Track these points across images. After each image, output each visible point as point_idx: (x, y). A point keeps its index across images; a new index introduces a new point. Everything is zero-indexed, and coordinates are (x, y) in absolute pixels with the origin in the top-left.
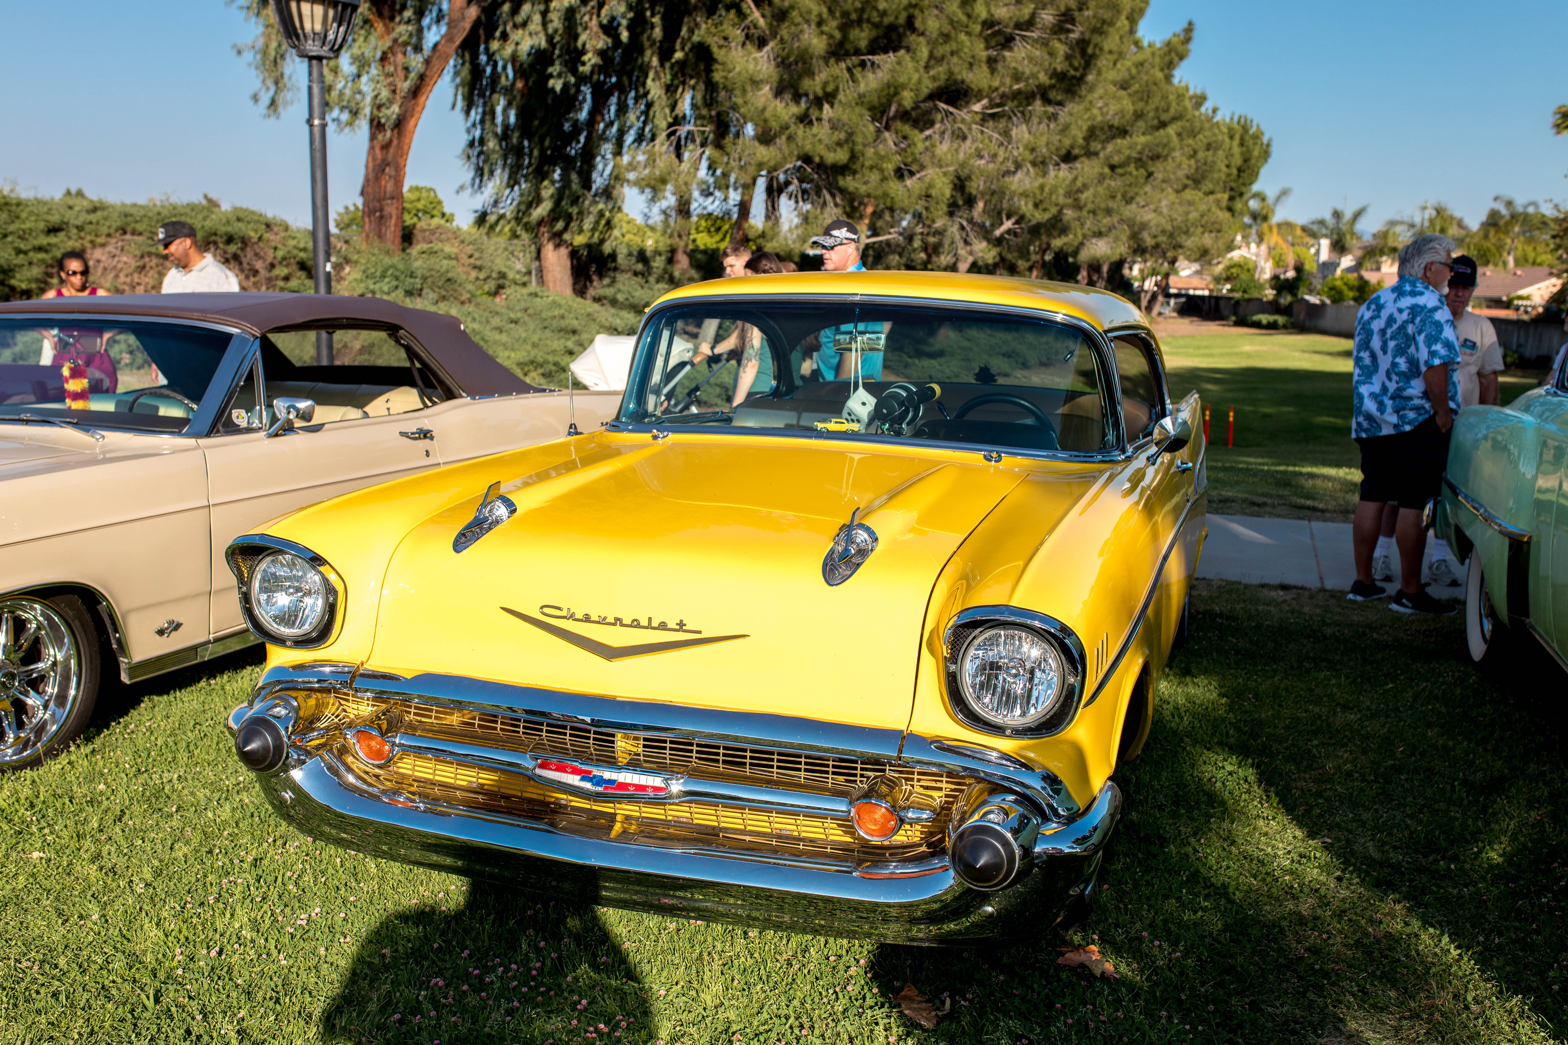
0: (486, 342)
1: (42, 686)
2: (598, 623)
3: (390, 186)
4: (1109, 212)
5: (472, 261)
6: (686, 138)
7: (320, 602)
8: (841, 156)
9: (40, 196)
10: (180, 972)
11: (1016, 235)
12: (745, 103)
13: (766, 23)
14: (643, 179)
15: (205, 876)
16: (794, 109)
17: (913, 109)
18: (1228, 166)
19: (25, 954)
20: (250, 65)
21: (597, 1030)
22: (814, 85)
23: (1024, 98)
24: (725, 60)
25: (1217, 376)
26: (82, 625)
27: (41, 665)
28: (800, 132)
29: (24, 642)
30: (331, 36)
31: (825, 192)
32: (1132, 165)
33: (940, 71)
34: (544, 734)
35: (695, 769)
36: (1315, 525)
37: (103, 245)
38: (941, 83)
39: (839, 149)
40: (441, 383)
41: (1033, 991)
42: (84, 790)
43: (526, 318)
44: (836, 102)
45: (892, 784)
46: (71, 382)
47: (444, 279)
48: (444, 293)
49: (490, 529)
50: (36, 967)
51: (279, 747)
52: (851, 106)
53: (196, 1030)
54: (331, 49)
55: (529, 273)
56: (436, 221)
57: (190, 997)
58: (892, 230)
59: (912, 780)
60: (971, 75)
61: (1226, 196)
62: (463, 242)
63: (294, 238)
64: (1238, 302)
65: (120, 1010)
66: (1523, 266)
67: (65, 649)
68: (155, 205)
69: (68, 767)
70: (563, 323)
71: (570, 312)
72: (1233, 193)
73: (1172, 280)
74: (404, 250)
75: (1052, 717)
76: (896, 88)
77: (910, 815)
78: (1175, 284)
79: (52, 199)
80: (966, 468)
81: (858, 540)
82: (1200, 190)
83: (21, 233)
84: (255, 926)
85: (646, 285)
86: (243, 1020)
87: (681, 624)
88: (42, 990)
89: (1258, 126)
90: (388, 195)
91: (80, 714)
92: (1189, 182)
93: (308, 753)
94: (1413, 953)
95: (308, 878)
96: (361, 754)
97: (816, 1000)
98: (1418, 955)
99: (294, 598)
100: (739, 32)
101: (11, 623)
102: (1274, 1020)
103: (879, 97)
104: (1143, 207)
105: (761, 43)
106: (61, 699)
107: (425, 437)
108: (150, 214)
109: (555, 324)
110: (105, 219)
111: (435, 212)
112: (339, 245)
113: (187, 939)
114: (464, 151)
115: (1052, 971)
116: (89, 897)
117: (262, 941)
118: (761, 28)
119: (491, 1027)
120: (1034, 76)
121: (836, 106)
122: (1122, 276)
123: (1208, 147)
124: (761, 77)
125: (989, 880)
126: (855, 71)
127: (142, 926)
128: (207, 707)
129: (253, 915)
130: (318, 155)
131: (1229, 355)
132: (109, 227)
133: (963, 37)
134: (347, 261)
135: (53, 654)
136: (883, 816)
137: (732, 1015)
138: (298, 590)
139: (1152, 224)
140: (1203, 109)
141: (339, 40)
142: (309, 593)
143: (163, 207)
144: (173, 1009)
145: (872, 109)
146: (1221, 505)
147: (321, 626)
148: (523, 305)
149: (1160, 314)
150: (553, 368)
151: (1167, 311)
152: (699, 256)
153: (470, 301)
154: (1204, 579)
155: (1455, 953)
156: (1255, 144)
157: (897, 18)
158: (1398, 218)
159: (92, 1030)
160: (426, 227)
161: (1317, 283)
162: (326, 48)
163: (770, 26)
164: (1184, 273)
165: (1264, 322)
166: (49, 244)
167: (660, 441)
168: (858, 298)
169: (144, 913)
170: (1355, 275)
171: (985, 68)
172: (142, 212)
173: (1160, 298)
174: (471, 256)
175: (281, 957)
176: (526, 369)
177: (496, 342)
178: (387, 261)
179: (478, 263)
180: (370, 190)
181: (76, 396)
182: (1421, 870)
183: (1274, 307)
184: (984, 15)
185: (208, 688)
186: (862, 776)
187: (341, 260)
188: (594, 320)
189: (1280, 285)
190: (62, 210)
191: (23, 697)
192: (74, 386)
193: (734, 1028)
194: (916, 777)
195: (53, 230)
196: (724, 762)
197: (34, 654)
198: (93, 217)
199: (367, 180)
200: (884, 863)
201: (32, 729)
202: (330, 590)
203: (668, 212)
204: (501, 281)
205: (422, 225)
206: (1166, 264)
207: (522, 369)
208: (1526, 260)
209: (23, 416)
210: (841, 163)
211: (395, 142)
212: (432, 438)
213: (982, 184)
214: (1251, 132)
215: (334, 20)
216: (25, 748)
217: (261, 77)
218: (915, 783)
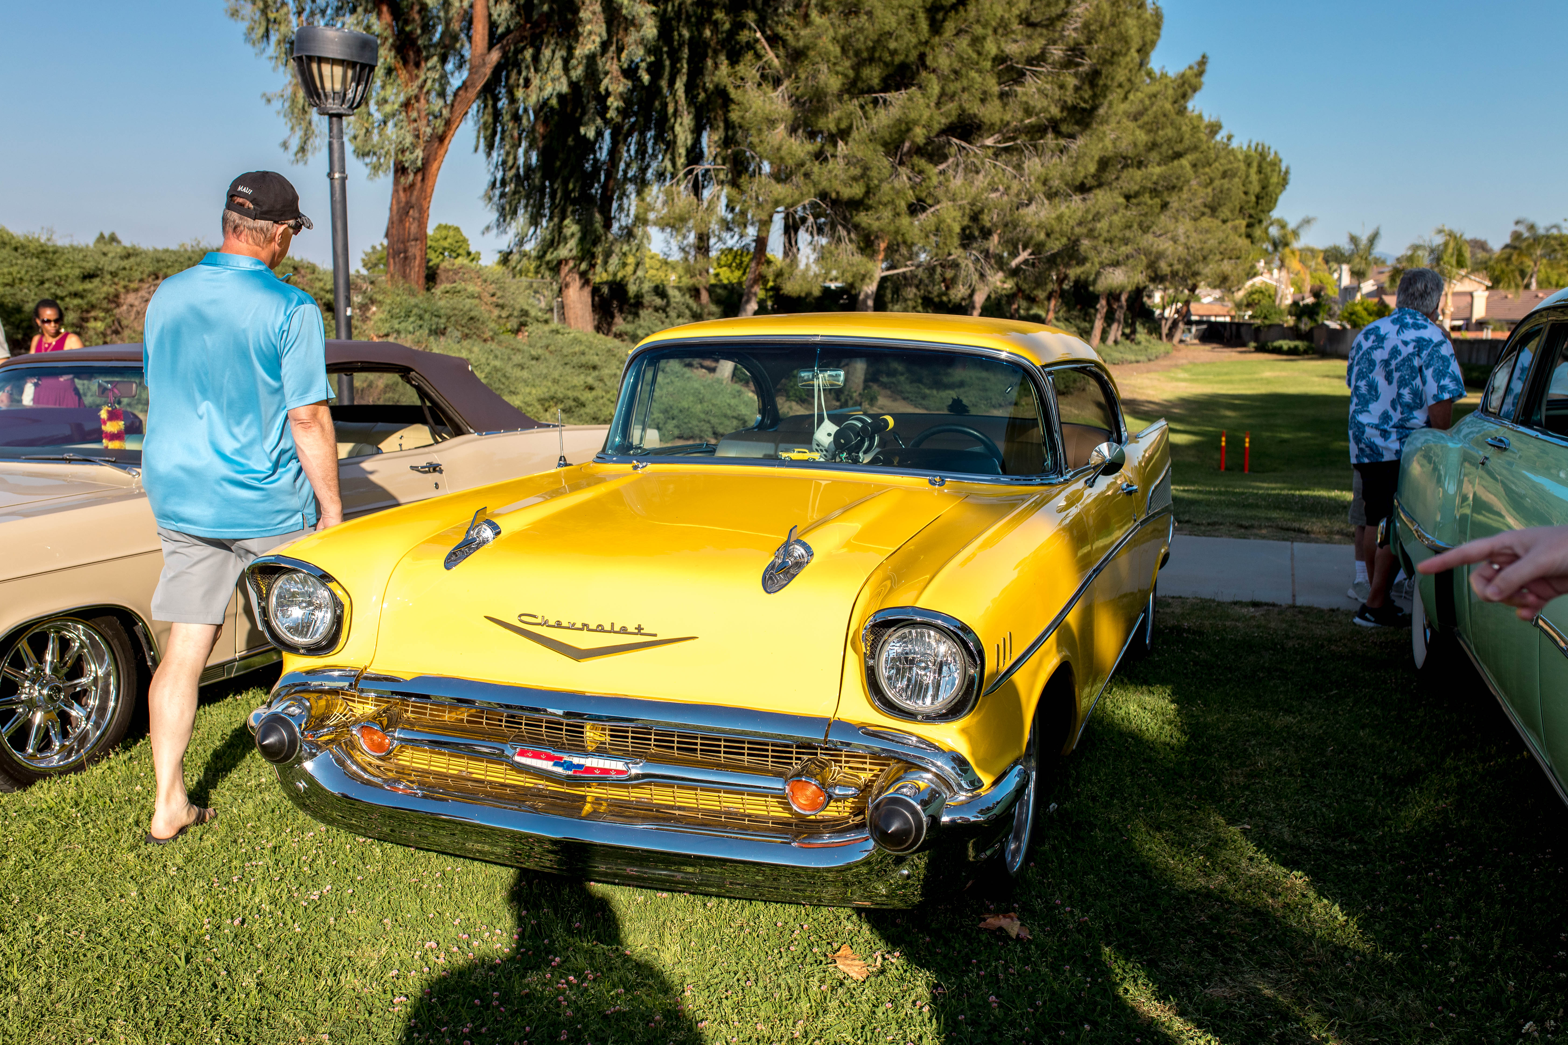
0: (508, 378)
1: (84, 699)
2: (568, 628)
3: (414, 228)
4: (1126, 241)
5: (494, 299)
6: (704, 175)
7: (329, 616)
8: (857, 191)
9: (75, 243)
10: (207, 938)
11: (1033, 265)
12: (761, 141)
13: (781, 63)
14: (662, 218)
15: (230, 861)
16: (810, 147)
17: (926, 144)
18: (1246, 193)
19: (73, 926)
20: (278, 113)
21: (568, 982)
22: (828, 122)
23: (1037, 131)
24: (741, 99)
25: (1237, 402)
26: (121, 644)
27: (83, 680)
28: (816, 169)
29: (69, 660)
30: (350, 95)
31: (840, 228)
32: (1147, 195)
33: (951, 107)
34: (523, 727)
35: (653, 755)
36: (1297, 545)
37: (136, 290)
38: (953, 118)
39: (854, 184)
40: (450, 420)
41: (954, 949)
42: (123, 791)
43: (547, 354)
44: (850, 139)
45: (823, 766)
46: (109, 423)
47: (467, 318)
48: (467, 331)
49: (477, 548)
50: (83, 935)
51: (293, 741)
52: (864, 143)
53: (221, 984)
54: (351, 107)
55: (551, 310)
56: (460, 261)
57: (216, 958)
58: (909, 263)
59: (840, 761)
60: (983, 109)
61: (1244, 223)
62: (485, 281)
63: (320, 280)
64: (1258, 329)
65: (156, 968)
66: (1546, 288)
67: (105, 666)
68: (186, 251)
69: (108, 772)
70: (583, 359)
71: (590, 348)
72: (1252, 220)
73: (1193, 307)
74: (428, 289)
75: (956, 704)
76: (907, 124)
77: (837, 791)
78: (1197, 311)
79: (87, 246)
80: (909, 491)
81: (796, 554)
82: (1217, 218)
83: (57, 279)
84: (274, 901)
85: (667, 320)
86: (262, 975)
87: (639, 628)
88: (89, 954)
89: (1276, 153)
90: (412, 237)
91: (119, 725)
92: (1206, 210)
93: (318, 747)
94: (1304, 919)
95: (321, 861)
96: (365, 747)
97: (763, 958)
98: (1309, 921)
99: (307, 611)
100: (754, 72)
101: (57, 641)
102: (1168, 975)
103: (891, 134)
104: (1160, 235)
105: (777, 82)
106: (102, 709)
107: (435, 470)
108: (182, 259)
109: (575, 360)
110: (139, 265)
111: (461, 251)
112: (364, 286)
113: (214, 911)
114: (486, 191)
115: (974, 934)
116: (128, 879)
117: (280, 913)
118: (776, 68)
119: (476, 980)
120: (1045, 110)
121: (850, 144)
122: (1143, 304)
123: (1224, 175)
124: (777, 116)
125: (901, 844)
126: (867, 108)
127: (174, 902)
128: (233, 719)
129: (272, 891)
130: (338, 206)
131: (1249, 381)
132: (142, 273)
133: (973, 74)
134: (373, 301)
135: (95, 670)
136: (813, 792)
137: (687, 971)
138: (310, 603)
139: (1169, 252)
140: (1218, 137)
141: (358, 99)
142: (319, 607)
143: (193, 252)
144: (202, 968)
145: (885, 144)
146: (1209, 528)
147: (330, 636)
148: (544, 342)
149: (1181, 341)
150: (573, 404)
151: (1188, 338)
152: (719, 291)
153: (492, 339)
154: (1180, 597)
155: (1341, 918)
156: (1273, 171)
157: (907, 56)
158: (1421, 242)
159: (132, 983)
160: (449, 267)
161: (1337, 309)
162: (345, 106)
163: (785, 66)
164: (1206, 300)
165: (1285, 347)
166: (84, 290)
167: (639, 471)
168: (819, 339)
169: (176, 892)
170: (1376, 300)
171: (997, 102)
172: (174, 258)
173: (1181, 325)
174: (493, 295)
175: (296, 925)
176: (547, 405)
177: (517, 379)
178: (413, 301)
179: (501, 301)
180: (394, 231)
181: (113, 437)
182: (1326, 851)
183: (1295, 333)
184: (994, 51)
185: (235, 703)
186: (797, 759)
187: (367, 301)
188: (614, 356)
189: (1299, 310)
190: (96, 257)
191: (67, 709)
192: (111, 427)
193: (689, 980)
194: (843, 759)
195: (88, 276)
196: (678, 748)
197: (77, 670)
198: (126, 263)
199: (391, 222)
200: (818, 834)
201: (75, 738)
202: (337, 604)
203: (687, 249)
204: (523, 319)
205: (446, 264)
206: (1186, 292)
207: (543, 405)
208: (1550, 283)
209: (66, 456)
210: (857, 197)
211: (419, 185)
212: (441, 471)
213: (995, 216)
214: (1268, 159)
215: (353, 80)
216: (69, 755)
217: (290, 125)
218: (843, 764)
